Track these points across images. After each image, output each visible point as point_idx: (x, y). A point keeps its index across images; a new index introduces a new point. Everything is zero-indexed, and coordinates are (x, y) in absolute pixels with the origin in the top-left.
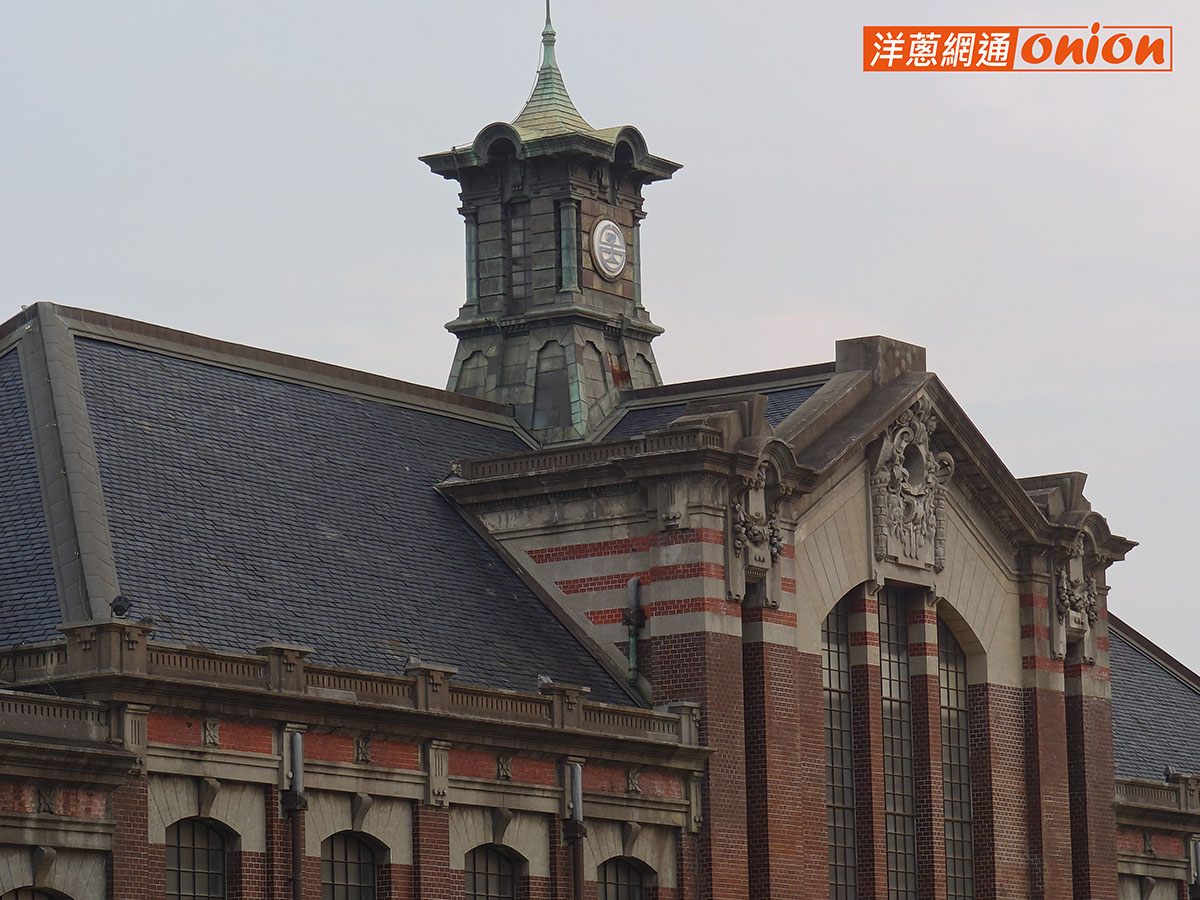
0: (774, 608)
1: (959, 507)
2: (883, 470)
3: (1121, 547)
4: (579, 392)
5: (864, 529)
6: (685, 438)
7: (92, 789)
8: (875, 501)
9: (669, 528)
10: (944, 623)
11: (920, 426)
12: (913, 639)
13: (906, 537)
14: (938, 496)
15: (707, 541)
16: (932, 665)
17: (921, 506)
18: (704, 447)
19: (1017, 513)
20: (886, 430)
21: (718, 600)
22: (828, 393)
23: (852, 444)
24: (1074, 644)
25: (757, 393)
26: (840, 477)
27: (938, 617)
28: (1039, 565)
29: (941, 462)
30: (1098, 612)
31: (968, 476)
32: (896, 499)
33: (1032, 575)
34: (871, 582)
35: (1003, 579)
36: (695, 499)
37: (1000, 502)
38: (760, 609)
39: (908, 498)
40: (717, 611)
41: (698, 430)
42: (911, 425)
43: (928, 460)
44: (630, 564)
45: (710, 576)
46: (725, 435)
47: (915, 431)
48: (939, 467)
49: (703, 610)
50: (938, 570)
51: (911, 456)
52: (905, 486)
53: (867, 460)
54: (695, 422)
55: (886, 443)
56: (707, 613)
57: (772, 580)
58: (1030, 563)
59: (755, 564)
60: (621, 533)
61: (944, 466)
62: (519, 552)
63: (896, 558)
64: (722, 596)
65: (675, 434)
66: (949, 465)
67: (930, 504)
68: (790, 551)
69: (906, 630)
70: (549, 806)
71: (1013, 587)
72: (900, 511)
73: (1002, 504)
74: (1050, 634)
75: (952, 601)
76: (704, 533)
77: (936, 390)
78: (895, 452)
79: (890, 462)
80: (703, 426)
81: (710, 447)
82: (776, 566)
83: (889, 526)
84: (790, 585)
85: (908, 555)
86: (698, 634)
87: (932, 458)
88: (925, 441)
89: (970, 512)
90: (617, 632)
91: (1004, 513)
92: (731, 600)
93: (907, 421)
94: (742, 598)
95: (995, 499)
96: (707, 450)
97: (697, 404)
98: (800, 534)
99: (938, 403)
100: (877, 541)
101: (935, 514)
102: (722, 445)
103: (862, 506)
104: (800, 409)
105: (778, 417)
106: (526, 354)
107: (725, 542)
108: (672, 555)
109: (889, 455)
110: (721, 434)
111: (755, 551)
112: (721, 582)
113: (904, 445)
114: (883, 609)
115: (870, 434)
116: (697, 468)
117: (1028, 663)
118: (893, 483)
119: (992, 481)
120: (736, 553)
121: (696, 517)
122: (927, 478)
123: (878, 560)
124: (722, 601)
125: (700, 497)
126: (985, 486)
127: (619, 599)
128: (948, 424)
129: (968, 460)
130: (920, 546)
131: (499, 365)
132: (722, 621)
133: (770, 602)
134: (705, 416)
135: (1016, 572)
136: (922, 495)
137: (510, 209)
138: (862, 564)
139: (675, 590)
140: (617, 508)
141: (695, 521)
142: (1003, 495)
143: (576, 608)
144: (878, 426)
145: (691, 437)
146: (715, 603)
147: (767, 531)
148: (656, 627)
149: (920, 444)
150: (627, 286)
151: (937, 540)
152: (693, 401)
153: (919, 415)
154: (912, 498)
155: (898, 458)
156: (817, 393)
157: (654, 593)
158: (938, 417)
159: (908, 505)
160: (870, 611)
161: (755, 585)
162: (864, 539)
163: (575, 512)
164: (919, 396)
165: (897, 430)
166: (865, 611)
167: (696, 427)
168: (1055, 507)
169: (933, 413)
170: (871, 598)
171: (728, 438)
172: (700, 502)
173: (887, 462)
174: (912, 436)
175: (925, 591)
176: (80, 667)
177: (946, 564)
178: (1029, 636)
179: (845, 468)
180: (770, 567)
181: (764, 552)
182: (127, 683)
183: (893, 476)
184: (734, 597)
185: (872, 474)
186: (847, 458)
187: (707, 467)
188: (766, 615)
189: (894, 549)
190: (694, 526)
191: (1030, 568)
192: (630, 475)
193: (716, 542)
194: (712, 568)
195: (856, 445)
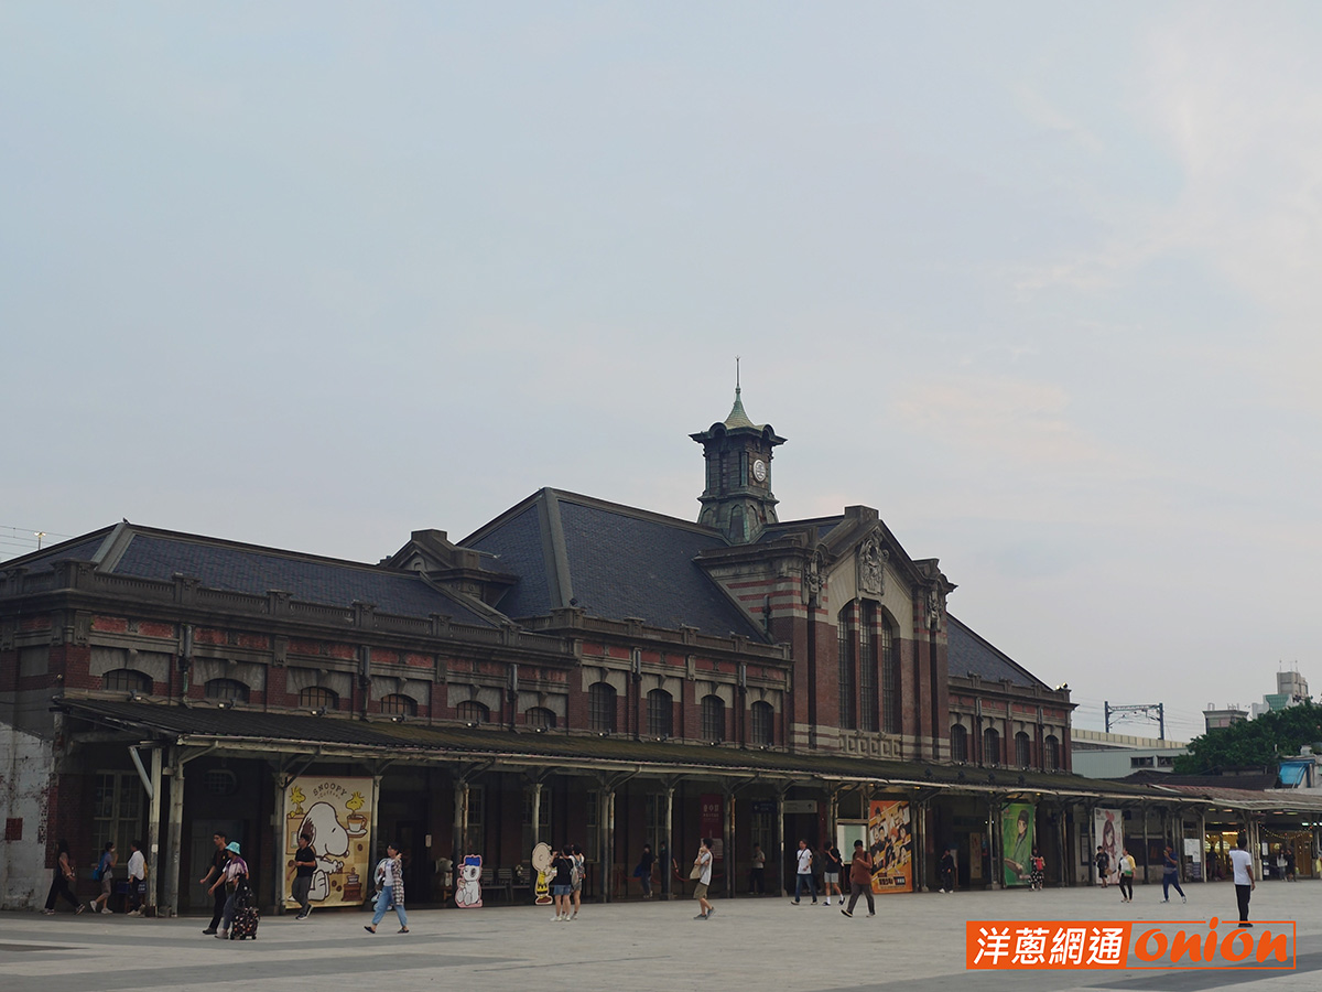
0: (820, 608)
1: (891, 571)
2: (862, 556)
3: (952, 587)
4: (747, 524)
5: (854, 578)
6: (787, 542)
7: (561, 671)
8: (859, 568)
9: (780, 577)
10: (884, 615)
11: (876, 540)
13: (870, 582)
14: (882, 566)
15: (794, 582)
16: (879, 630)
17: (876, 570)
19: (913, 574)
20: (863, 541)
21: (798, 604)
22: (841, 527)
23: (850, 546)
24: (933, 624)
25: (815, 526)
26: (845, 559)
27: (882, 613)
28: (920, 593)
29: (884, 553)
30: (943, 612)
31: (894, 559)
32: (867, 567)
33: (918, 597)
34: (857, 598)
35: (907, 599)
36: (790, 566)
38: (814, 608)
39: (871, 567)
40: (798, 608)
41: (792, 540)
42: (873, 539)
44: (766, 590)
45: (796, 595)
46: (802, 542)
47: (874, 541)
48: (883, 555)
49: (793, 608)
50: (882, 595)
51: (873, 549)
52: (870, 562)
53: (856, 552)
55: (863, 546)
56: (795, 609)
57: (819, 597)
58: (917, 592)
59: (813, 591)
60: (762, 579)
61: (885, 555)
62: (724, 585)
63: (866, 590)
64: (800, 603)
65: (784, 540)
66: (887, 555)
67: (880, 569)
68: (826, 586)
69: (870, 617)
70: (733, 681)
71: (910, 601)
72: (868, 572)
73: (907, 570)
74: (925, 620)
75: (887, 606)
76: (793, 579)
77: (882, 526)
78: (866, 549)
79: (865, 553)
80: (794, 538)
82: (821, 592)
83: (864, 577)
84: (826, 599)
85: (871, 589)
86: (791, 617)
87: (880, 552)
88: (878, 545)
89: (894, 573)
90: (760, 615)
91: (908, 573)
92: (803, 604)
93: (871, 537)
94: (808, 604)
95: (905, 568)
96: (795, 547)
97: (792, 530)
98: (830, 580)
99: (883, 531)
100: (859, 583)
101: (881, 573)
102: (801, 546)
103: (853, 569)
104: (831, 532)
105: (822, 535)
106: (727, 509)
107: (801, 582)
108: (782, 587)
109: (864, 550)
110: (800, 541)
111: (813, 586)
112: (800, 597)
113: (870, 547)
114: (861, 609)
115: (857, 542)
116: (791, 554)
117: (916, 630)
118: (866, 561)
119: (903, 561)
120: (806, 587)
121: (791, 572)
122: (878, 560)
123: (860, 590)
124: (800, 605)
125: (792, 565)
126: (900, 563)
127: (761, 603)
128: (887, 539)
129: (894, 553)
130: (876, 585)
131: (717, 514)
132: (800, 612)
133: (818, 605)
134: (795, 535)
135: (912, 596)
136: (877, 566)
137: (722, 455)
138: (853, 591)
139: (783, 600)
140: (761, 568)
141: (790, 574)
142: (907, 566)
143: (744, 606)
144: (860, 539)
145: (789, 542)
147: (817, 578)
148: (775, 614)
149: (876, 546)
150: (766, 484)
151: (882, 583)
152: (790, 529)
153: (876, 535)
154: (873, 567)
155: (868, 552)
156: (837, 526)
157: (775, 601)
158: (883, 537)
159: (871, 570)
160: (856, 610)
161: (812, 599)
162: (854, 582)
163: (745, 570)
164: (876, 528)
165: (867, 541)
166: (854, 609)
167: (791, 538)
168: (927, 572)
169: (881, 535)
170: (856, 605)
172: (792, 567)
173: (863, 553)
174: (873, 543)
175: (877, 602)
176: (557, 625)
177: (885, 592)
178: (916, 620)
179: (847, 555)
180: (818, 592)
181: (816, 586)
182: (576, 631)
183: (865, 558)
185: (858, 558)
186: (848, 551)
187: (795, 554)
188: (816, 610)
190: (790, 576)
191: (917, 595)
192: (766, 556)
193: (798, 582)
194: (796, 592)
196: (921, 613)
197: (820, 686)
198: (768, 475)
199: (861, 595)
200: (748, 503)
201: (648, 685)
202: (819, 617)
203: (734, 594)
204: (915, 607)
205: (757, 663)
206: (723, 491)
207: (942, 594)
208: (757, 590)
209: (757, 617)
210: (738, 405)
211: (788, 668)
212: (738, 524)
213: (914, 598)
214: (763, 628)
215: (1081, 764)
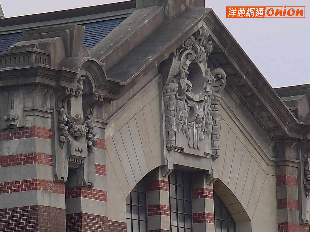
0: (90, 187)
1: (230, 110)
2: (172, 82)
5: (158, 126)
6: (22, 58)
8: (167, 105)
9: (10, 126)
10: (219, 198)
11: (201, 49)
12: (196, 210)
13: (190, 133)
14: (214, 102)
15: (38, 136)
16: (210, 229)
17: (201, 109)
18: (36, 65)
19: (274, 115)
20: (175, 52)
21: (47, 182)
22: (130, 24)
23: (149, 62)
25: (76, 24)
26: (140, 88)
27: (215, 194)
29: (216, 76)
31: (237, 86)
32: (182, 104)
33: (285, 161)
34: (163, 167)
35: (263, 164)
36: (29, 105)
37: (261, 106)
38: (79, 188)
39: (191, 103)
40: (46, 190)
41: (31, 52)
42: (194, 48)
43: (207, 75)
45: (41, 163)
46: (52, 56)
47: (196, 52)
48: (215, 79)
49: (36, 189)
50: (214, 158)
51: (194, 71)
52: (189, 94)
53: (160, 75)
54: (29, 46)
55: (175, 62)
56: (39, 192)
57: (89, 166)
58: (284, 152)
59: (75, 154)
61: (218, 79)
63: (182, 149)
64: (50, 178)
65: (13, 55)
66: (222, 78)
67: (208, 108)
68: (102, 144)
69: (190, 203)
71: (271, 171)
72: (185, 113)
73: (262, 107)
74: (299, 206)
75: (225, 181)
76: (36, 130)
77: (213, 21)
78: (181, 69)
79: (178, 76)
80: (35, 49)
81: (40, 65)
82: (91, 155)
83: (177, 125)
84: (102, 170)
85: (192, 146)
86: (32, 207)
87: (209, 73)
88: (204, 60)
89: (238, 113)
91: (264, 114)
92: (57, 181)
93: (190, 45)
94: (65, 179)
95: (257, 104)
96: (38, 67)
97: (30, 32)
99: (214, 31)
100: (168, 136)
101: (212, 115)
102: (49, 64)
103: (156, 109)
104: (109, 36)
105: (92, 42)
107: (52, 137)
108: (12, 147)
109: (177, 71)
110: (49, 55)
111: (75, 144)
112: (50, 167)
113: (188, 63)
114: (173, 187)
115: (162, 55)
116: (31, 81)
117: (283, 228)
118: (180, 92)
119: (255, 90)
120: (61, 146)
121: (30, 119)
122: (206, 88)
123: (169, 150)
124: (51, 182)
125: (33, 103)
126: (249, 94)
128: (222, 47)
129: (236, 74)
130: (201, 140)
132: (50, 197)
133: (87, 183)
134: (36, 42)
135: (273, 159)
136: (202, 101)
138: (157, 153)
141: (30, 122)
142: (263, 100)
144: (168, 49)
145: (26, 58)
146: (44, 183)
147: (84, 129)
149: (200, 62)
151: (214, 135)
152: (27, 30)
153: (200, 40)
154: (194, 103)
155: (184, 73)
156: (122, 23)
158: (214, 42)
159: (192, 109)
160: (163, 189)
161: (75, 169)
162: (158, 134)
164: (200, 25)
165: (183, 52)
166: (159, 189)
167: (30, 49)
169: (210, 39)
170: (163, 179)
171: (55, 58)
172: (34, 107)
173: (175, 76)
174: (194, 56)
175: (204, 174)
177: (220, 153)
178: (283, 207)
179: (144, 80)
180: (86, 156)
181: (82, 144)
183: (180, 86)
184: (59, 178)
185: (164, 86)
186: (145, 73)
188: (84, 193)
189: (181, 142)
190: (28, 125)
191: (284, 156)
193: (45, 137)
194: (43, 157)
195: (151, 64)
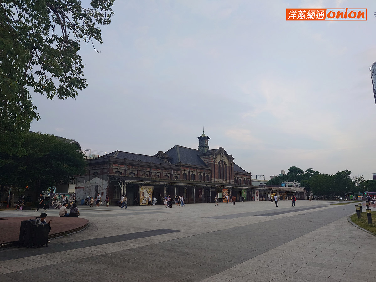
1: (225, 157)
7: (179, 171)
9: (210, 157)
16: (224, 165)
22: (218, 150)
24: (232, 164)
26: (219, 155)
30: (233, 162)
37: (228, 156)
44: (208, 159)
51: (223, 154)
69: (222, 163)
70: (203, 172)
72: (222, 157)
77: (224, 150)
86: (211, 163)
97: (211, 151)
105: (216, 152)
108: (210, 159)
117: (229, 165)
127: (207, 161)
129: (226, 154)
131: (201, 149)
137: (201, 140)
140: (207, 156)
144: (221, 152)
147: (215, 158)
157: (209, 161)
161: (214, 161)
163: (205, 157)
168: (231, 157)
171: (213, 153)
176: (178, 164)
177: (225, 160)
182: (181, 165)
192: (208, 154)
196: (230, 162)
197: (216, 173)
198: (208, 143)
199: (221, 160)
200: (205, 147)
201: (191, 173)
202: (215, 163)
203: (203, 160)
204: (229, 162)
205: (206, 170)
206: (201, 145)
207: (233, 160)
208: (206, 159)
209: (206, 163)
210: (203, 133)
211: (211, 170)
212: (204, 150)
213: (229, 160)
214: (207, 165)
215: (253, 184)
